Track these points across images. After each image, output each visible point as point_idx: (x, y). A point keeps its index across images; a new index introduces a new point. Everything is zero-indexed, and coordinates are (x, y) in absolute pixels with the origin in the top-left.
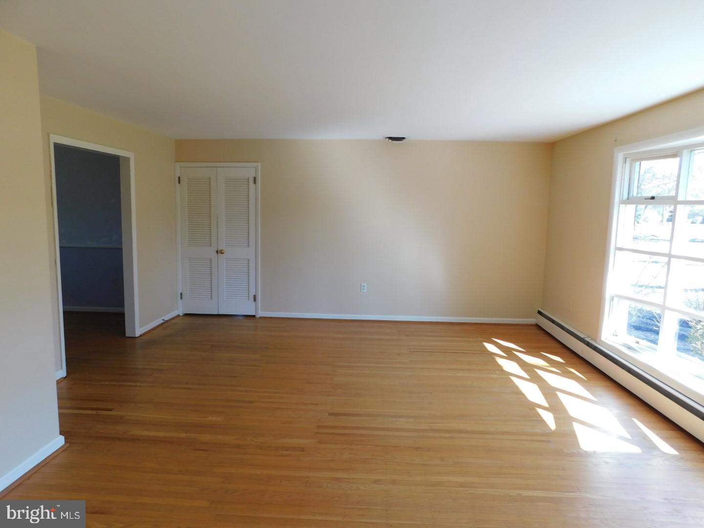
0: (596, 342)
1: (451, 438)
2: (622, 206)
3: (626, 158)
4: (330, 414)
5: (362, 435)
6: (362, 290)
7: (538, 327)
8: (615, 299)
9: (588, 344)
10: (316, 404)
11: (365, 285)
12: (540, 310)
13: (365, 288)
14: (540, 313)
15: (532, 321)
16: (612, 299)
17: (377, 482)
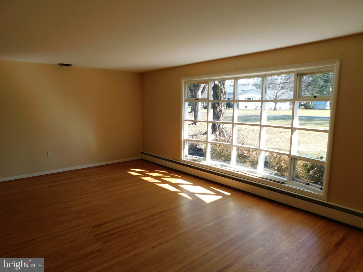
0: (179, 161)
1: (161, 216)
2: (185, 102)
3: (186, 83)
4: (93, 227)
5: (122, 231)
6: (48, 156)
7: (142, 160)
8: (185, 141)
9: (174, 162)
10: (79, 225)
11: (50, 152)
12: (142, 152)
13: (51, 154)
14: (142, 153)
15: (139, 157)
16: (184, 142)
17: (153, 247)
